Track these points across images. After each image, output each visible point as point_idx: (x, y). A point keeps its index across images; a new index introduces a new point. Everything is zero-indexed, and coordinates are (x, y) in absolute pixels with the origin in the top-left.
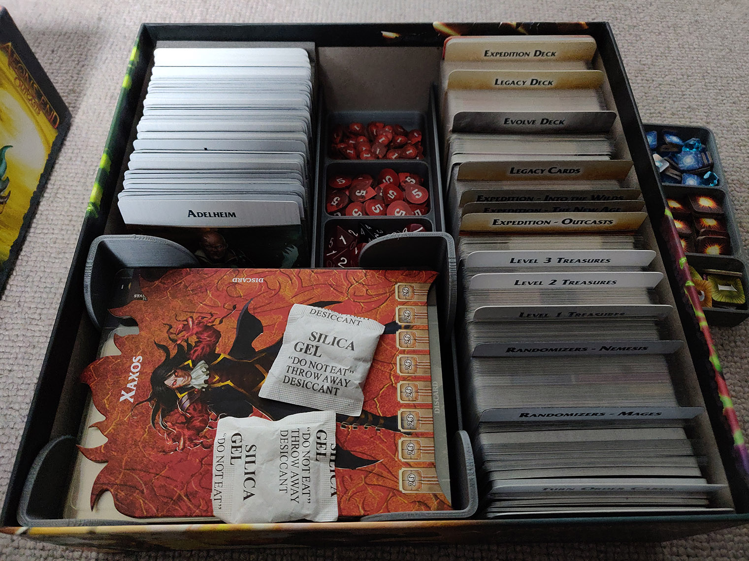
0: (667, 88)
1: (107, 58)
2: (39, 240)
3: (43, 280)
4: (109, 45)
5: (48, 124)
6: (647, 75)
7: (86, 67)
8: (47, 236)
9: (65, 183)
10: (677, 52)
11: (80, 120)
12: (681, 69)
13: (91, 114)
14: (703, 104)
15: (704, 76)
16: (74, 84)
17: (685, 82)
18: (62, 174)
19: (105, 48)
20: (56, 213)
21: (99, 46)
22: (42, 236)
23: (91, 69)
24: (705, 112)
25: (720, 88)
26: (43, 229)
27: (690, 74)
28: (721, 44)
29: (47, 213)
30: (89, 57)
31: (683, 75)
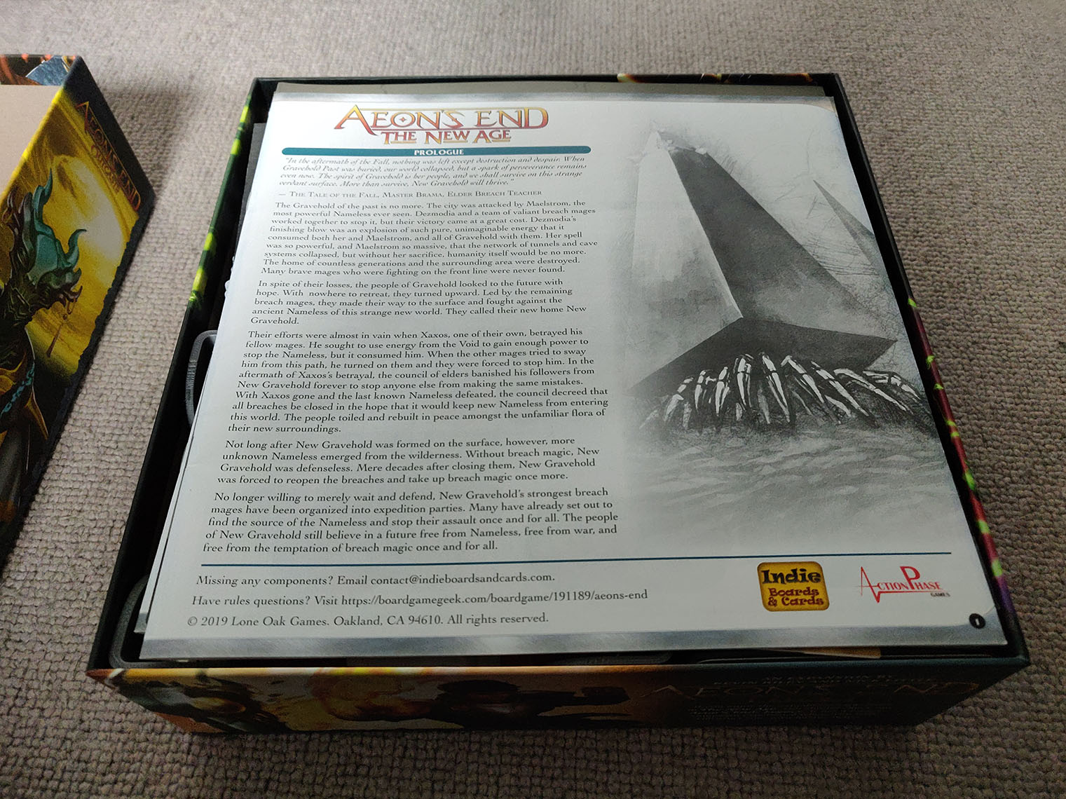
0: (922, 160)
1: (201, 126)
2: (116, 351)
3: (120, 399)
4: (204, 110)
5: (128, 205)
6: (896, 144)
7: (173, 137)
8: (126, 345)
9: (147, 279)
10: (934, 115)
11: (166, 202)
12: (940, 136)
13: (181, 194)
14: (969, 180)
15: (969, 145)
16: (159, 158)
17: (946, 152)
18: (144, 269)
19: (198, 112)
20: (136, 316)
21: (190, 111)
22: (119, 345)
23: (181, 140)
24: (970, 190)
25: (990, 160)
26: (120, 336)
27: (951, 142)
28: (991, 105)
29: (125, 317)
30: (178, 125)
31: (942, 144)
